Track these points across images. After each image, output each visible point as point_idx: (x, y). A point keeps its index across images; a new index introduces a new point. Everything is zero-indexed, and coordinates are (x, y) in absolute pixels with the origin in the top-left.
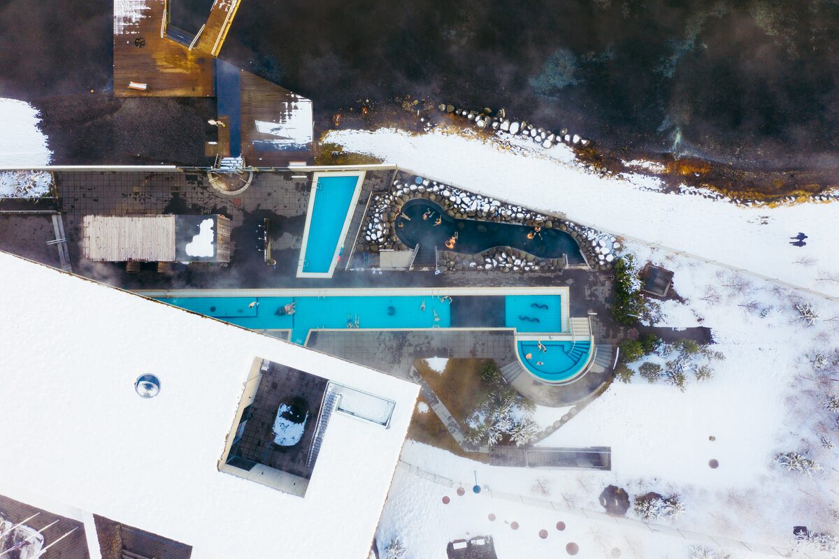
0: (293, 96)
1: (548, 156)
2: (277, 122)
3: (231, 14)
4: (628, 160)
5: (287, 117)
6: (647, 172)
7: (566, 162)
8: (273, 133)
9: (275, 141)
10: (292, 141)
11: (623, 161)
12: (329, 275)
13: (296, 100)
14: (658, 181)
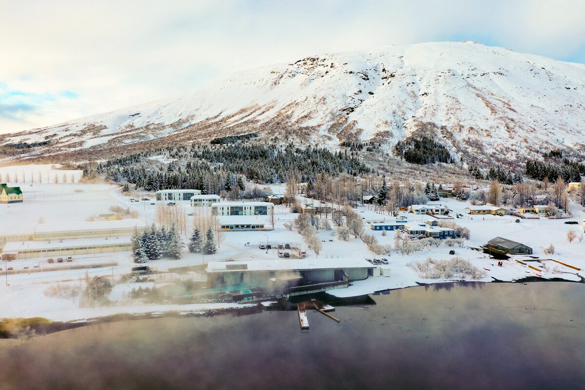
10: (265, 302)
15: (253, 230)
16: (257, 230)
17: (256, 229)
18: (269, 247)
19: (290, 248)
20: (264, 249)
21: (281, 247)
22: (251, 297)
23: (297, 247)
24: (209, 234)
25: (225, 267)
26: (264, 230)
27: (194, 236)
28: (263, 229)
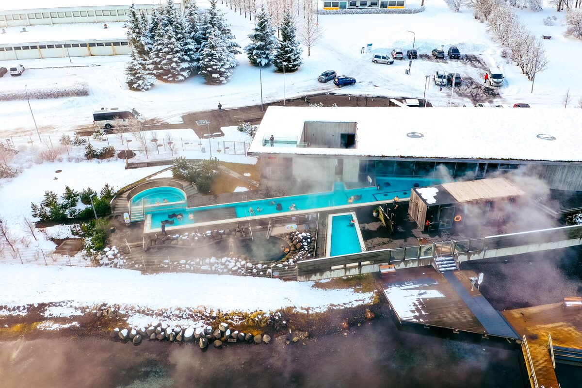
0: (421, 320)
1: (155, 316)
2: (424, 299)
3: (534, 384)
4: (74, 327)
5: (417, 304)
6: (56, 320)
7: (137, 314)
8: (423, 291)
9: (417, 286)
10: (402, 288)
11: (78, 325)
12: (331, 217)
13: (416, 317)
14: (47, 314)
15: (382, 12)
16: (390, 12)
17: (389, 8)
18: (413, 55)
19: (458, 58)
20: (401, 59)
21: (439, 56)
22: (357, 264)
23: (476, 54)
24: (286, 29)
25: (297, 134)
26: (404, 12)
27: (257, 30)
28: (401, 8)
